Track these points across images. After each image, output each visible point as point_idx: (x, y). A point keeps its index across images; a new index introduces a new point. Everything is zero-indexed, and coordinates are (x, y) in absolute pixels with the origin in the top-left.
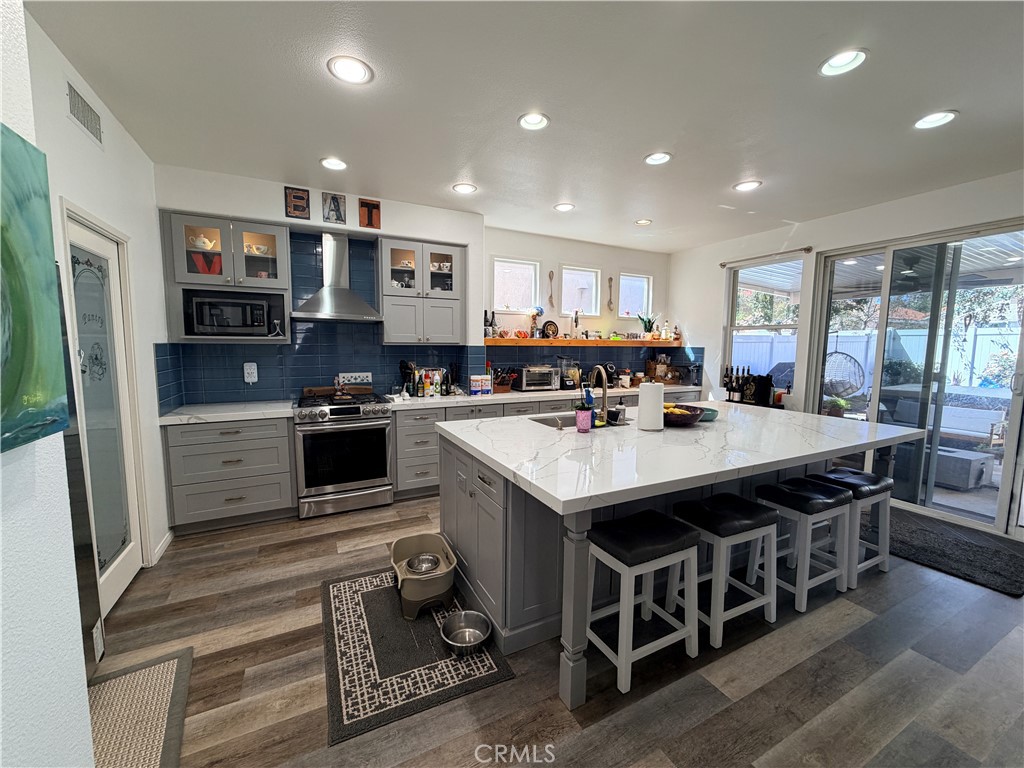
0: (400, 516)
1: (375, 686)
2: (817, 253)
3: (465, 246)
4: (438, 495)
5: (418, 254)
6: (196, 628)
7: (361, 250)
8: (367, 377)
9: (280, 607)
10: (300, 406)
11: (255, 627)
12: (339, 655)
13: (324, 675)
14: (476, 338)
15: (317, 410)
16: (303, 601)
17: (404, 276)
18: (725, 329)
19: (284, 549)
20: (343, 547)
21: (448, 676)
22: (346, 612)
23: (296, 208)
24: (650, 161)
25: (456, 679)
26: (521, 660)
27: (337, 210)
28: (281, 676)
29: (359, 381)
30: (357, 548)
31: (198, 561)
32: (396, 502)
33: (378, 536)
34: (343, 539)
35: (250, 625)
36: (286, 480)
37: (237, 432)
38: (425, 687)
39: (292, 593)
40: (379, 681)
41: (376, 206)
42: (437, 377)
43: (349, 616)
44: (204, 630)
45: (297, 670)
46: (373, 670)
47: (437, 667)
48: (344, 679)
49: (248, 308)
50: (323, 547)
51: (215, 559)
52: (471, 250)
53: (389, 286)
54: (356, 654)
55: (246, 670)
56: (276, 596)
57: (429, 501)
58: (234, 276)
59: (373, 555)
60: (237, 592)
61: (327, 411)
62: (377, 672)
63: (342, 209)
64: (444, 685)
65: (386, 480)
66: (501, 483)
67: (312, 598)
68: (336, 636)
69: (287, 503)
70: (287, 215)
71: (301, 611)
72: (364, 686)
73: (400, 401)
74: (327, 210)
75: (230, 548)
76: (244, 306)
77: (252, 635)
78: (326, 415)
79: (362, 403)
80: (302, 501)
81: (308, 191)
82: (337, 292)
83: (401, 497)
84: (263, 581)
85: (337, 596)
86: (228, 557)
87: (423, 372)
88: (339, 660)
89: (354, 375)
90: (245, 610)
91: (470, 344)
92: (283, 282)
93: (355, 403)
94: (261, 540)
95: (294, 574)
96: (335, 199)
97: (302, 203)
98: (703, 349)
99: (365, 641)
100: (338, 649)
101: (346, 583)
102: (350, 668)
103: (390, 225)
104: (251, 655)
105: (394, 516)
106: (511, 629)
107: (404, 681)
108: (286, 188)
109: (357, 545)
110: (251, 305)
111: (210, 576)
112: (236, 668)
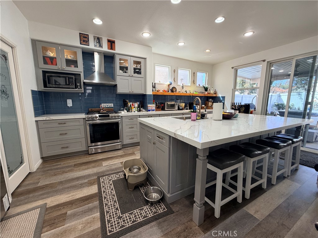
0: (124, 153)
1: (120, 218)
2: (267, 62)
3: (145, 59)
4: (139, 145)
5: (129, 61)
6: (49, 195)
7: (109, 59)
8: (111, 105)
9: (81, 186)
10: (88, 114)
11: (72, 194)
12: (104, 205)
13: (99, 213)
14: (149, 92)
15: (94, 116)
16: (90, 184)
17: (124, 69)
18: (233, 90)
19: (83, 165)
20: (105, 164)
21: (148, 212)
22: (107, 188)
23: (84, 41)
24: (217, 21)
25: (151, 214)
26: (175, 205)
27: (99, 42)
28: (82, 214)
29: (109, 106)
30: (110, 164)
31: (51, 170)
32: (123, 148)
33: (117, 160)
34: (105, 161)
35: (70, 193)
36: (83, 140)
37: (65, 123)
38: (139, 217)
39: (86, 181)
40: (121, 216)
41: (114, 42)
42: (136, 105)
43: (108, 190)
44: (52, 196)
45: (88, 211)
46: (118, 211)
47: (143, 209)
48: (107, 215)
49: (67, 78)
50: (97, 164)
51: (57, 169)
52: (147, 60)
53: (119, 72)
54: (111, 205)
55: (68, 212)
56: (80, 182)
57: (134, 148)
58: (61, 66)
59: (116, 167)
60: (65, 181)
61: (98, 116)
62: (120, 211)
63: (101, 42)
64: (147, 217)
65: (118, 141)
66: (168, 138)
67: (94, 183)
68: (103, 197)
69: (84, 148)
70: (81, 44)
71: (90, 188)
72: (115, 218)
73: (124, 113)
74: (95, 43)
75: (63, 165)
76: (65, 77)
77: (70, 197)
78: (97, 117)
79: (110, 113)
80: (90, 148)
81: (88, 35)
82: (100, 74)
83: (124, 146)
84: (75, 176)
85: (103, 182)
86: (63, 168)
87: (131, 103)
88: (105, 207)
89: (107, 104)
90: (68, 188)
91: (148, 94)
92: (80, 69)
93: (107, 113)
94: (75, 162)
95: (87, 174)
96: (98, 38)
97: (86, 39)
98: (225, 97)
99: (115, 199)
100: (104, 202)
101: (106, 177)
102: (109, 211)
103: (119, 49)
104: (70, 206)
105: (122, 153)
106: (171, 194)
107: (131, 215)
108: (80, 33)
109: (110, 163)
110: (68, 77)
111: (55, 175)
112: (63, 211)
